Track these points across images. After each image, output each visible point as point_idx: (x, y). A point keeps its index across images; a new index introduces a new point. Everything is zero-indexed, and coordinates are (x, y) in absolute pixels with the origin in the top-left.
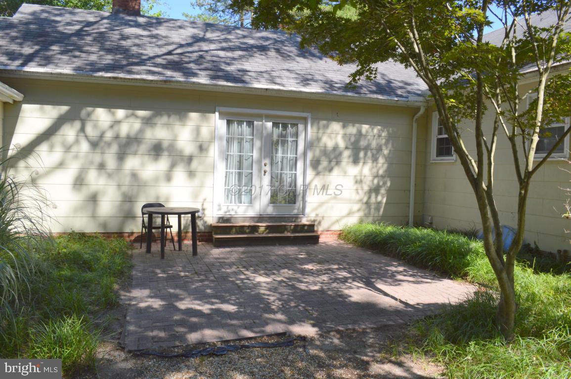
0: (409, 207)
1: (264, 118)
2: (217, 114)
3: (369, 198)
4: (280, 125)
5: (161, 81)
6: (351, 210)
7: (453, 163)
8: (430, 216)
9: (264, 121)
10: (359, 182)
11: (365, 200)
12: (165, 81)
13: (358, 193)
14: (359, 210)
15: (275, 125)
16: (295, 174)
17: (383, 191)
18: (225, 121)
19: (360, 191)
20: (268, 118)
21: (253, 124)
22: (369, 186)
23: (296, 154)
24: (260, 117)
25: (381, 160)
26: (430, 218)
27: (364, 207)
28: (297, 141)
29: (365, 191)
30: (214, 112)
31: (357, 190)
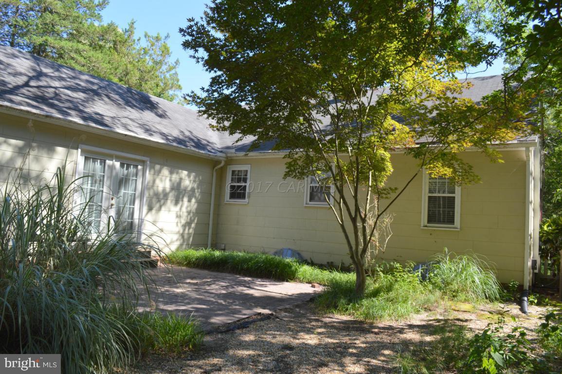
0: (208, 237)
1: (114, 158)
2: (79, 150)
3: (184, 230)
4: (125, 165)
5: (43, 115)
6: (172, 239)
7: (246, 204)
8: (223, 244)
9: (114, 160)
10: (179, 216)
11: (181, 231)
12: (47, 116)
13: (177, 225)
14: (177, 240)
15: (122, 165)
16: (133, 208)
17: (193, 225)
18: (84, 157)
19: (179, 224)
20: (118, 158)
21: (105, 163)
22: (185, 220)
23: (135, 191)
24: (111, 157)
25: (193, 200)
26: (224, 245)
27: (180, 237)
28: (136, 180)
29: (182, 224)
30: (77, 149)
31: (177, 223)
